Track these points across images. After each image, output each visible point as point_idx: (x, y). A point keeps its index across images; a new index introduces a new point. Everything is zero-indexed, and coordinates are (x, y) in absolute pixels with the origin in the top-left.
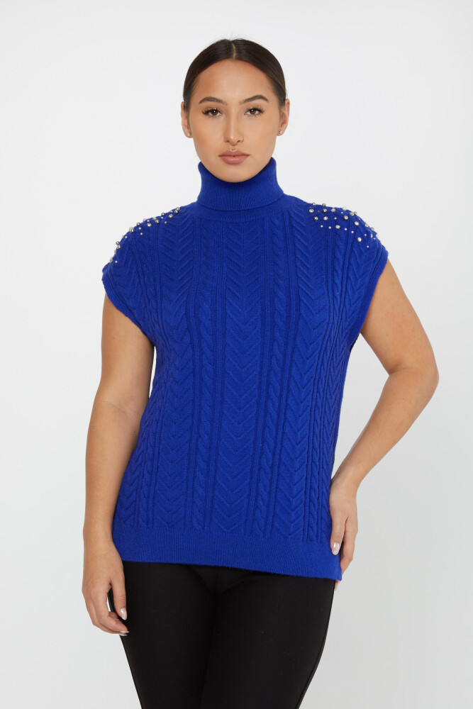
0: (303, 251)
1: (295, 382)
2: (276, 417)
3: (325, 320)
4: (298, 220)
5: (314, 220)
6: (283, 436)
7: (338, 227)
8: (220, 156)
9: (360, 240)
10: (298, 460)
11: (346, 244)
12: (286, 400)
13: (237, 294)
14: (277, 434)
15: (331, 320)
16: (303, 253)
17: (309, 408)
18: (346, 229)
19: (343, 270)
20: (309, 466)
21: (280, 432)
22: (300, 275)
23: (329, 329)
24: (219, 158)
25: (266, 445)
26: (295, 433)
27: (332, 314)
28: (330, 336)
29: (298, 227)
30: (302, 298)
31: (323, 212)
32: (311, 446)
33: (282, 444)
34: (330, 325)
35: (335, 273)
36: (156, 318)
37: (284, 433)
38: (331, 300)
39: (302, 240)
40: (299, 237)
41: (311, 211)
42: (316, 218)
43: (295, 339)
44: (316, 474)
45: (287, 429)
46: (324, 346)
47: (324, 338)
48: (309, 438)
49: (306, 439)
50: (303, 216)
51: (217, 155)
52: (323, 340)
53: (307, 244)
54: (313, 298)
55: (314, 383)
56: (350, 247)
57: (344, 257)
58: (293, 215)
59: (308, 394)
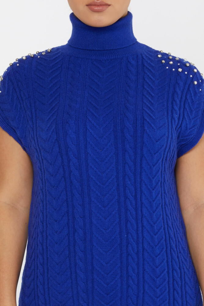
0: (150, 83)
1: (146, 184)
2: (134, 213)
3: (165, 134)
4: (149, 62)
5: (162, 63)
6: (142, 228)
7: (180, 70)
8: (87, 5)
9: (196, 83)
10: (157, 247)
11: (185, 84)
12: (141, 200)
13: (95, 114)
14: (137, 227)
15: (170, 136)
16: (150, 85)
17: (161, 205)
18: (186, 73)
19: (180, 101)
20: (169, 252)
21: (140, 225)
22: (145, 101)
23: (169, 143)
24: (86, 8)
25: (130, 236)
26: (151, 225)
27: (170, 131)
28: (169, 149)
29: (148, 67)
30: (146, 118)
31: (169, 58)
32: (167, 235)
33: (143, 235)
34: (170, 139)
35: (174, 102)
36: (32, 135)
37: (143, 226)
38: (170, 121)
39: (150, 76)
40: (148, 74)
41: (159, 56)
42: (163, 61)
43: (142, 150)
44: (176, 258)
45: (145, 223)
46: (165, 156)
47: (165, 149)
48: (164, 229)
49: (162, 229)
50: (153, 59)
51: (85, 4)
52: (165, 151)
53: (154, 79)
54: (154, 118)
55: (161, 185)
56: (187, 87)
57: (182, 92)
58: (145, 57)
59: (158, 194)
